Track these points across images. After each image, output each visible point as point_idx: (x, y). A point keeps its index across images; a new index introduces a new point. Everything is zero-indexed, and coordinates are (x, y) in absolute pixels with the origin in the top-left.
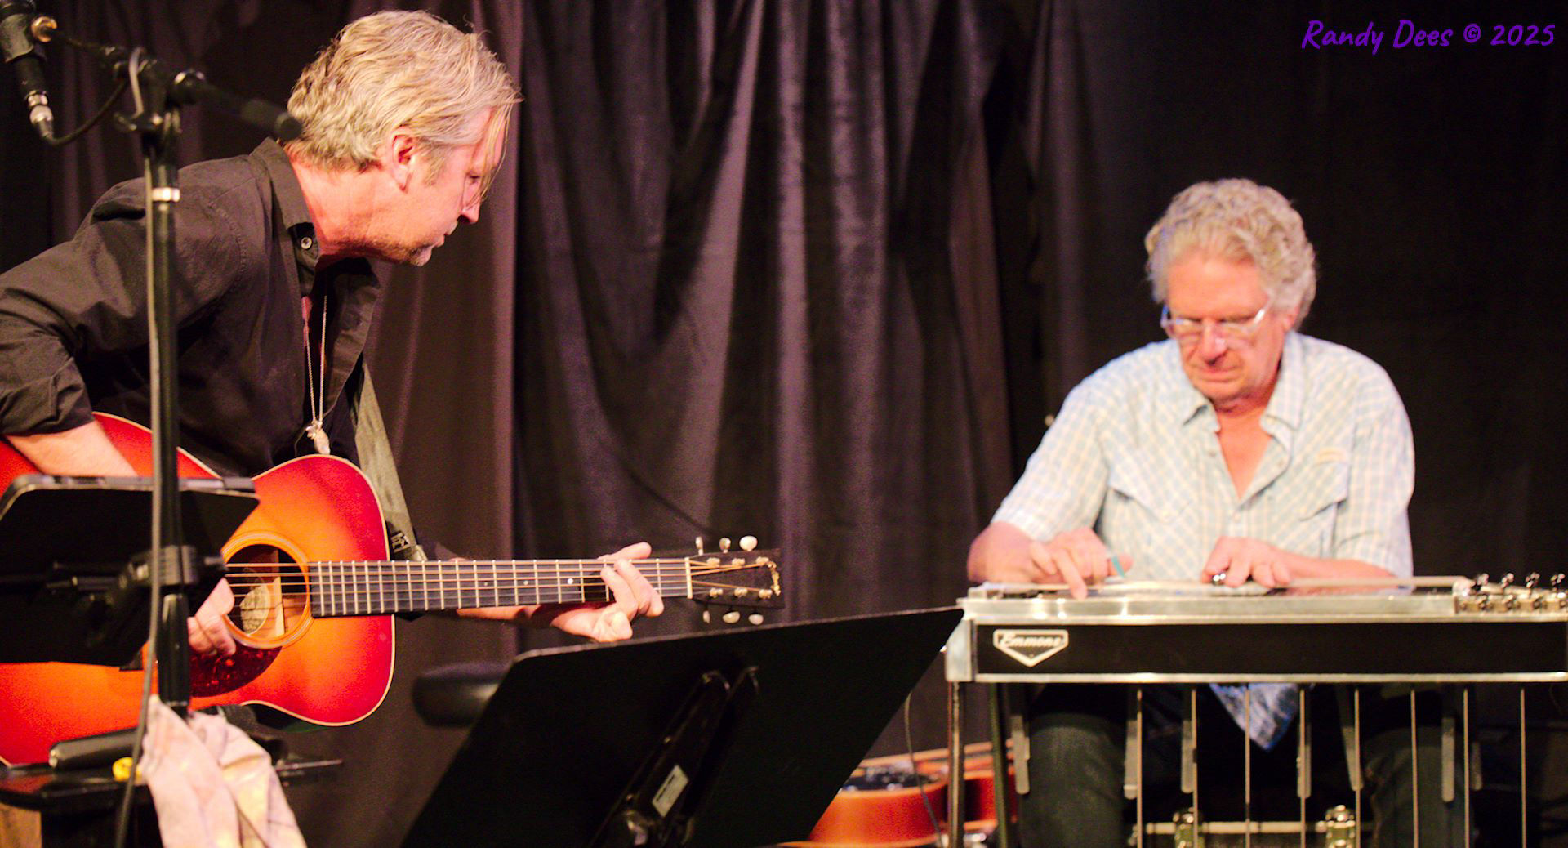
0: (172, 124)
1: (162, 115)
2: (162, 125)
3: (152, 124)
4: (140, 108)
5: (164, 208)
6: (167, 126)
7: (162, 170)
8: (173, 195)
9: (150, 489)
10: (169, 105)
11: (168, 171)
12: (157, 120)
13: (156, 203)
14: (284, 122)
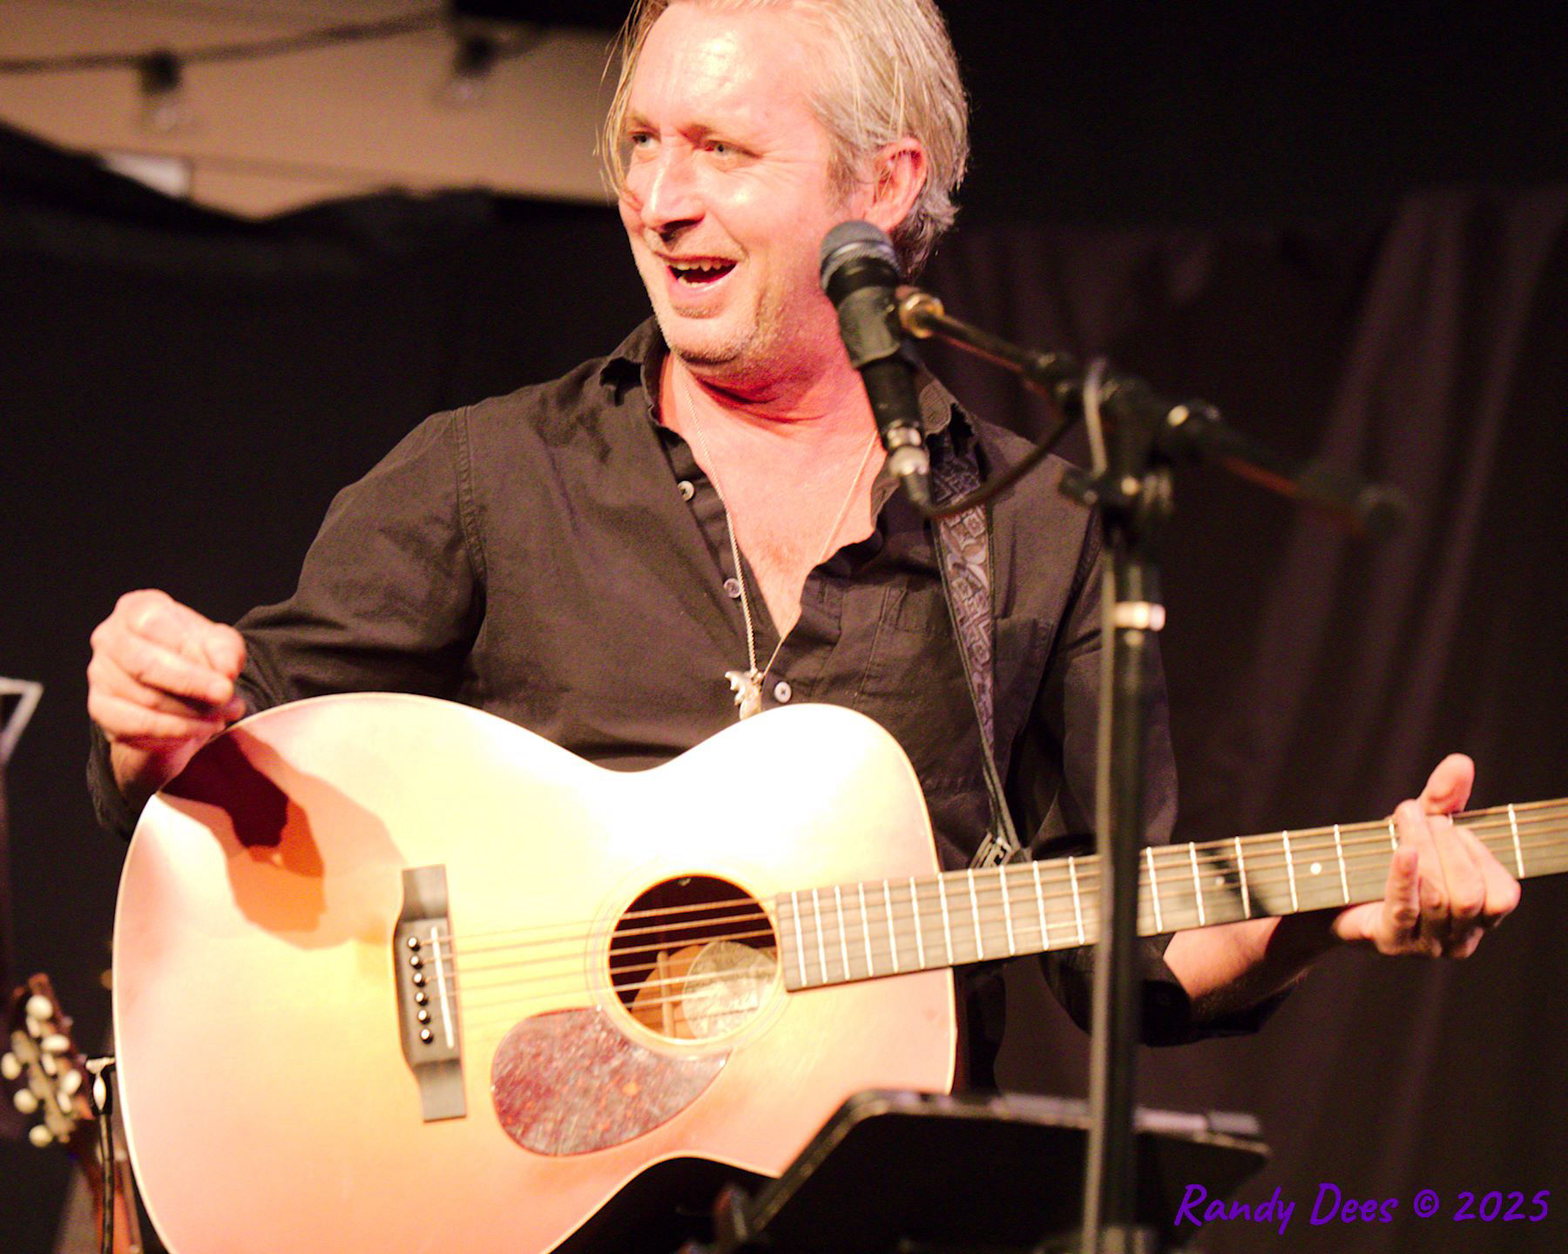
0: (1157, 495)
1: (1140, 477)
2: (1138, 497)
3: (1122, 492)
4: (1100, 463)
5: (1134, 640)
6: (1147, 497)
7: (1135, 574)
8: (1151, 618)
10: (1154, 459)
11: (1146, 573)
12: (1130, 485)
13: (1121, 631)
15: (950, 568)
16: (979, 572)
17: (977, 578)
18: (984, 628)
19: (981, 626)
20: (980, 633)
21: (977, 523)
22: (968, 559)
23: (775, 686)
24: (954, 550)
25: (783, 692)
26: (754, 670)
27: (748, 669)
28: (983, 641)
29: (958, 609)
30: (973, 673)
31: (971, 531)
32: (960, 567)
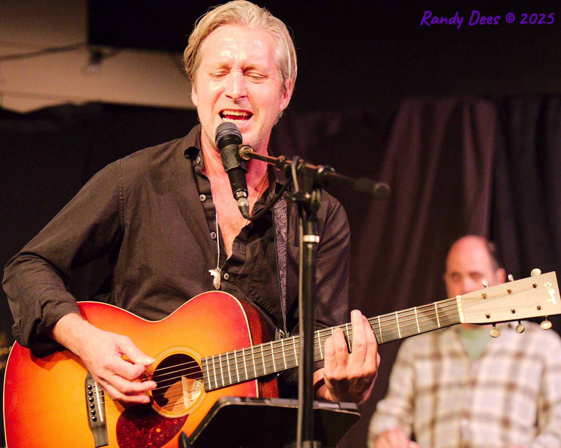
0: (316, 198)
1: (311, 193)
2: (310, 199)
3: (306, 198)
4: (297, 189)
5: (310, 246)
6: (313, 199)
7: (310, 225)
8: (315, 239)
9: (297, 407)
10: (316, 186)
11: (313, 225)
12: (308, 196)
13: (306, 244)
14: (379, 188)
15: (277, 232)
16: (284, 236)
17: (283, 237)
18: (285, 255)
19: (284, 254)
20: (283, 256)
21: (284, 219)
22: (282, 230)
23: (224, 275)
24: (278, 226)
25: (227, 277)
26: (218, 268)
27: (216, 268)
28: (284, 259)
29: (278, 247)
30: (280, 270)
31: (282, 221)
32: (279, 232)
